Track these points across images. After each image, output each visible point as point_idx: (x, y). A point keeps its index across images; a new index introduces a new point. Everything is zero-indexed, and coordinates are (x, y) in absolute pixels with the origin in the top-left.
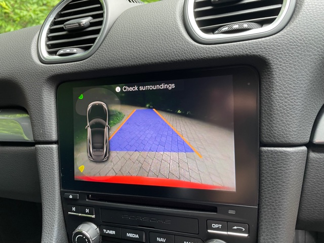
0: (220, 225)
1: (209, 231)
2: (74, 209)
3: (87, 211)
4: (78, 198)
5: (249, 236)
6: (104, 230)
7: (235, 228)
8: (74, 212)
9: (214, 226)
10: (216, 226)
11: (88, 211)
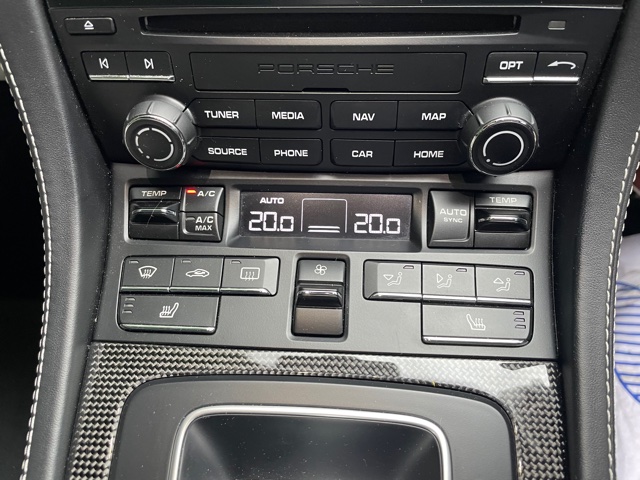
0: (520, 63)
1: (490, 79)
2: (104, 63)
3: (149, 63)
4: (113, 29)
5: (580, 80)
6: (208, 112)
7: (555, 64)
8: (104, 71)
9: (504, 65)
10: (510, 65)
11: (151, 63)
